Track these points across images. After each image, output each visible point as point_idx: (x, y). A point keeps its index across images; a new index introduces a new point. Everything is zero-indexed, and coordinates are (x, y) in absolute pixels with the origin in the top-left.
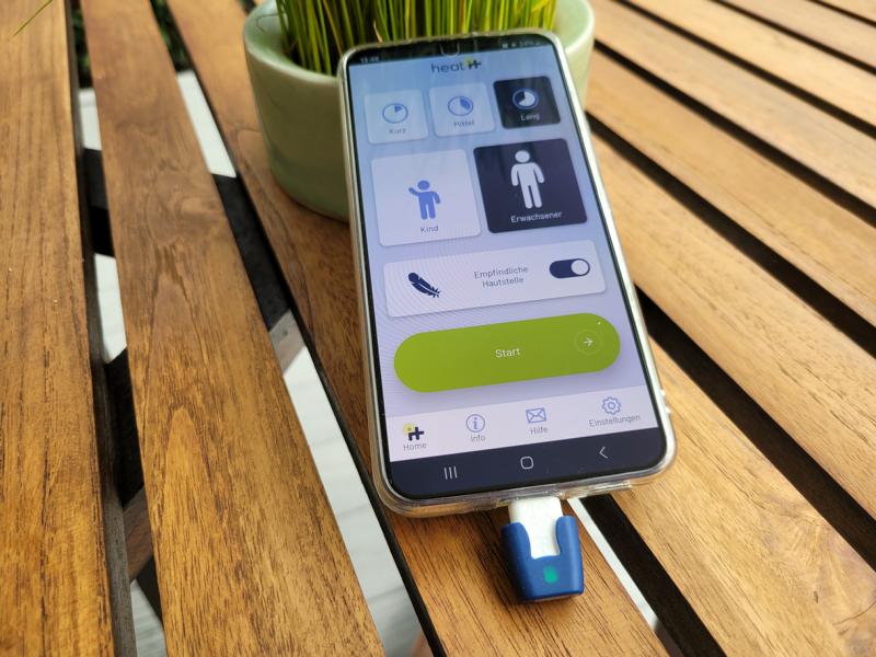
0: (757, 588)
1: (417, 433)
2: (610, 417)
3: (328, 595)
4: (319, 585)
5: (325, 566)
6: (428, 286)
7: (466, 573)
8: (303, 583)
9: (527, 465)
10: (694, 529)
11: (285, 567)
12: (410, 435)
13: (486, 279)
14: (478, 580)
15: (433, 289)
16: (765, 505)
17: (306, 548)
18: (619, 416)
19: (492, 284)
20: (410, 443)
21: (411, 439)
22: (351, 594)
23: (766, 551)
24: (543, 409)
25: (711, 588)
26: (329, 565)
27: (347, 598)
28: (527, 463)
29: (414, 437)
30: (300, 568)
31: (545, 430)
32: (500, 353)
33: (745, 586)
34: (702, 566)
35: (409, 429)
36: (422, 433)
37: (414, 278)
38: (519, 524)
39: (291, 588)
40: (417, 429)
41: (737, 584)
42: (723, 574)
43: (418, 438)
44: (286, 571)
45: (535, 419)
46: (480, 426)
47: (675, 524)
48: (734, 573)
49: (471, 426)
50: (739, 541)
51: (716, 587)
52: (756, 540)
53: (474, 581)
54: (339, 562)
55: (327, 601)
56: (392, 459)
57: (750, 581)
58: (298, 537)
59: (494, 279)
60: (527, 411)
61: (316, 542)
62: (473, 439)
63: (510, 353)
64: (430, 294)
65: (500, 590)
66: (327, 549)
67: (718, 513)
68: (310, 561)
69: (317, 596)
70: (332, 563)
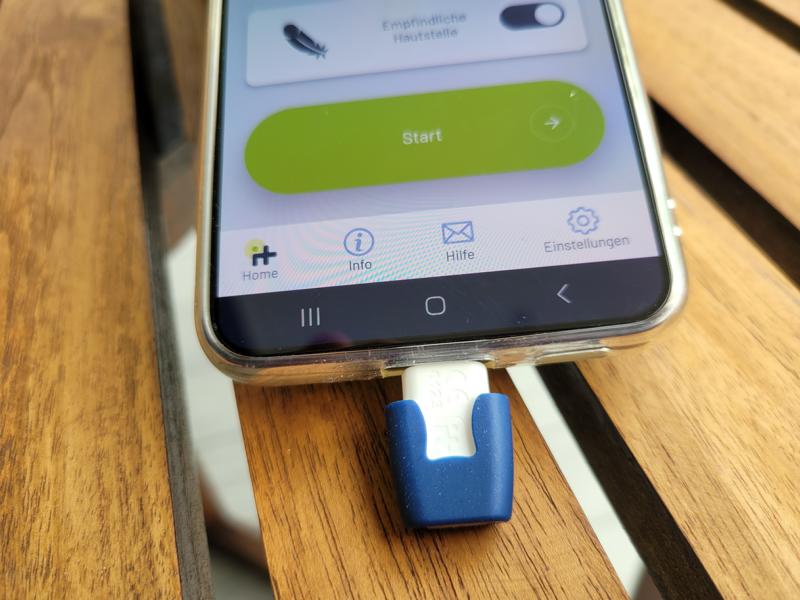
1: (266, 255)
2: (580, 237)
9: (435, 309)
10: (709, 425)
12: (255, 257)
13: (399, 30)
15: (318, 47)
18: (594, 236)
19: (408, 38)
20: (254, 269)
21: (255, 263)
28: (436, 306)
29: (260, 261)
32: (409, 138)
35: (255, 248)
36: (274, 254)
37: (294, 34)
40: (266, 248)
41: (774, 517)
43: (266, 262)
45: (455, 238)
50: (781, 447)
56: (222, 293)
59: (413, 30)
60: (444, 226)
62: (352, 266)
63: (426, 138)
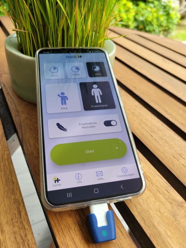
0: (172, 233)
1: (58, 180)
2: (124, 174)
3: (22, 243)
4: (19, 239)
5: (22, 231)
6: (63, 128)
7: (74, 231)
8: (13, 239)
9: (96, 192)
10: (151, 212)
11: (6, 232)
12: (55, 181)
13: (83, 126)
14: (78, 234)
15: (65, 129)
16: (172, 203)
17: (15, 223)
18: (127, 174)
19: (85, 128)
20: (55, 184)
21: (55, 182)
22: (31, 242)
23: (174, 219)
24: (102, 171)
25: (158, 234)
26: (23, 230)
27: (29, 244)
28: (96, 191)
29: (57, 182)
30: (12, 232)
31: (103, 179)
32: (87, 152)
33: (169, 233)
34: (154, 226)
35: (55, 179)
36: (60, 180)
37: (58, 125)
38: (93, 214)
39: (8, 241)
40: (58, 179)
41: (166, 232)
42: (161, 229)
43: (58, 182)
44: (6, 233)
45: (99, 175)
46: (80, 177)
47: (145, 210)
48: (165, 228)
49: (77, 178)
50: (165, 216)
51: (159, 233)
52: (171, 216)
53: (77, 235)
54: (27, 229)
55: (21, 245)
56: (48, 190)
57: (170, 231)
58: (12, 219)
59: (86, 126)
60: (96, 172)
61: (19, 221)
62: (78, 182)
63: (91, 152)
64: (64, 130)
65: (86, 238)
66: (23, 224)
67: (158, 206)
68: (16, 229)
69: (18, 243)
70: (24, 229)
